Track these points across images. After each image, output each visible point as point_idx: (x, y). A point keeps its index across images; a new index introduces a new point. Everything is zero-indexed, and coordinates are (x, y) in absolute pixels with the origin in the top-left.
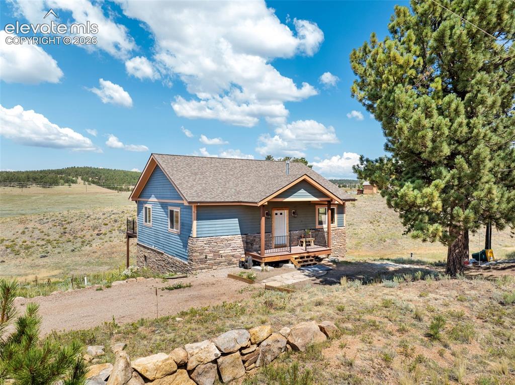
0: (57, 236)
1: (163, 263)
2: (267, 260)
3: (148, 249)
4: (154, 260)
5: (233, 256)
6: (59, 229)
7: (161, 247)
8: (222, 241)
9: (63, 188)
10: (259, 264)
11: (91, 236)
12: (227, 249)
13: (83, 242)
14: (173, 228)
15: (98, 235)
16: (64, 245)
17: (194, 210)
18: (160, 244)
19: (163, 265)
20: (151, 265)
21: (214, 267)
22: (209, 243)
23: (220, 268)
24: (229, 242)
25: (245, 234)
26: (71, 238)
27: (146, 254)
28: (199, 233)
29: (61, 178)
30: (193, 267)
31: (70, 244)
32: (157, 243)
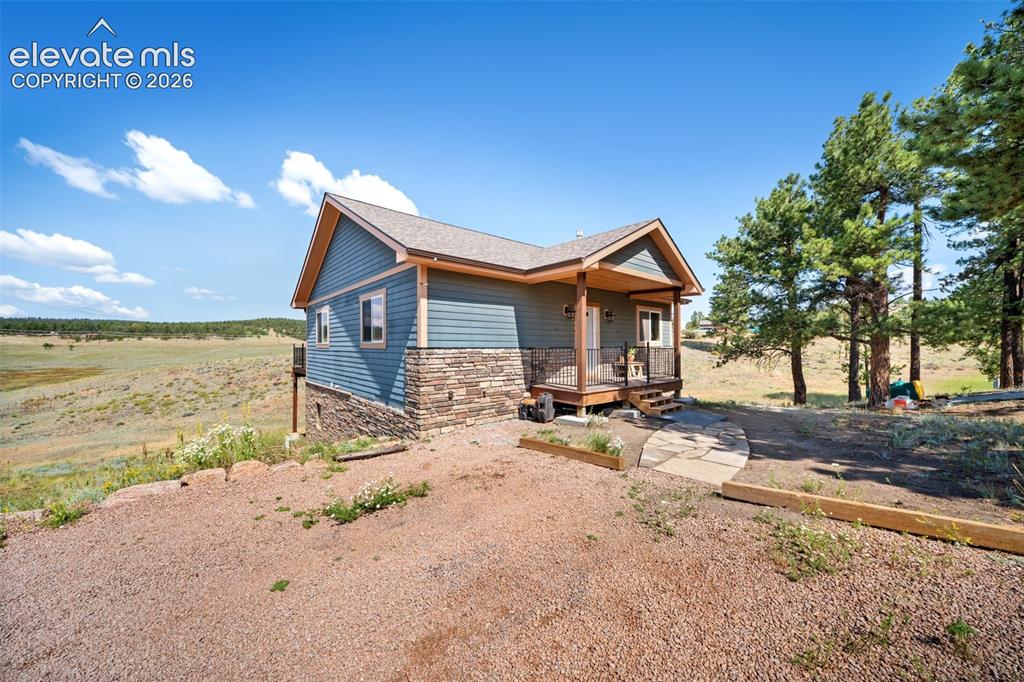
0: (217, 388)
1: (349, 416)
2: (592, 401)
3: (323, 390)
4: (333, 411)
5: (507, 394)
6: (224, 379)
7: (347, 384)
8: (485, 359)
9: (251, 340)
10: (573, 410)
11: (266, 386)
12: (496, 378)
13: (253, 394)
14: (370, 340)
15: (275, 384)
16: (224, 399)
17: (422, 281)
18: (344, 378)
19: (349, 420)
20: (328, 421)
21: (469, 421)
22: (457, 363)
23: (481, 422)
24: (499, 363)
25: (530, 349)
26: (237, 389)
27: (320, 401)
28: (434, 337)
29: (249, 329)
30: (418, 422)
31: (233, 397)
32: (339, 377)
